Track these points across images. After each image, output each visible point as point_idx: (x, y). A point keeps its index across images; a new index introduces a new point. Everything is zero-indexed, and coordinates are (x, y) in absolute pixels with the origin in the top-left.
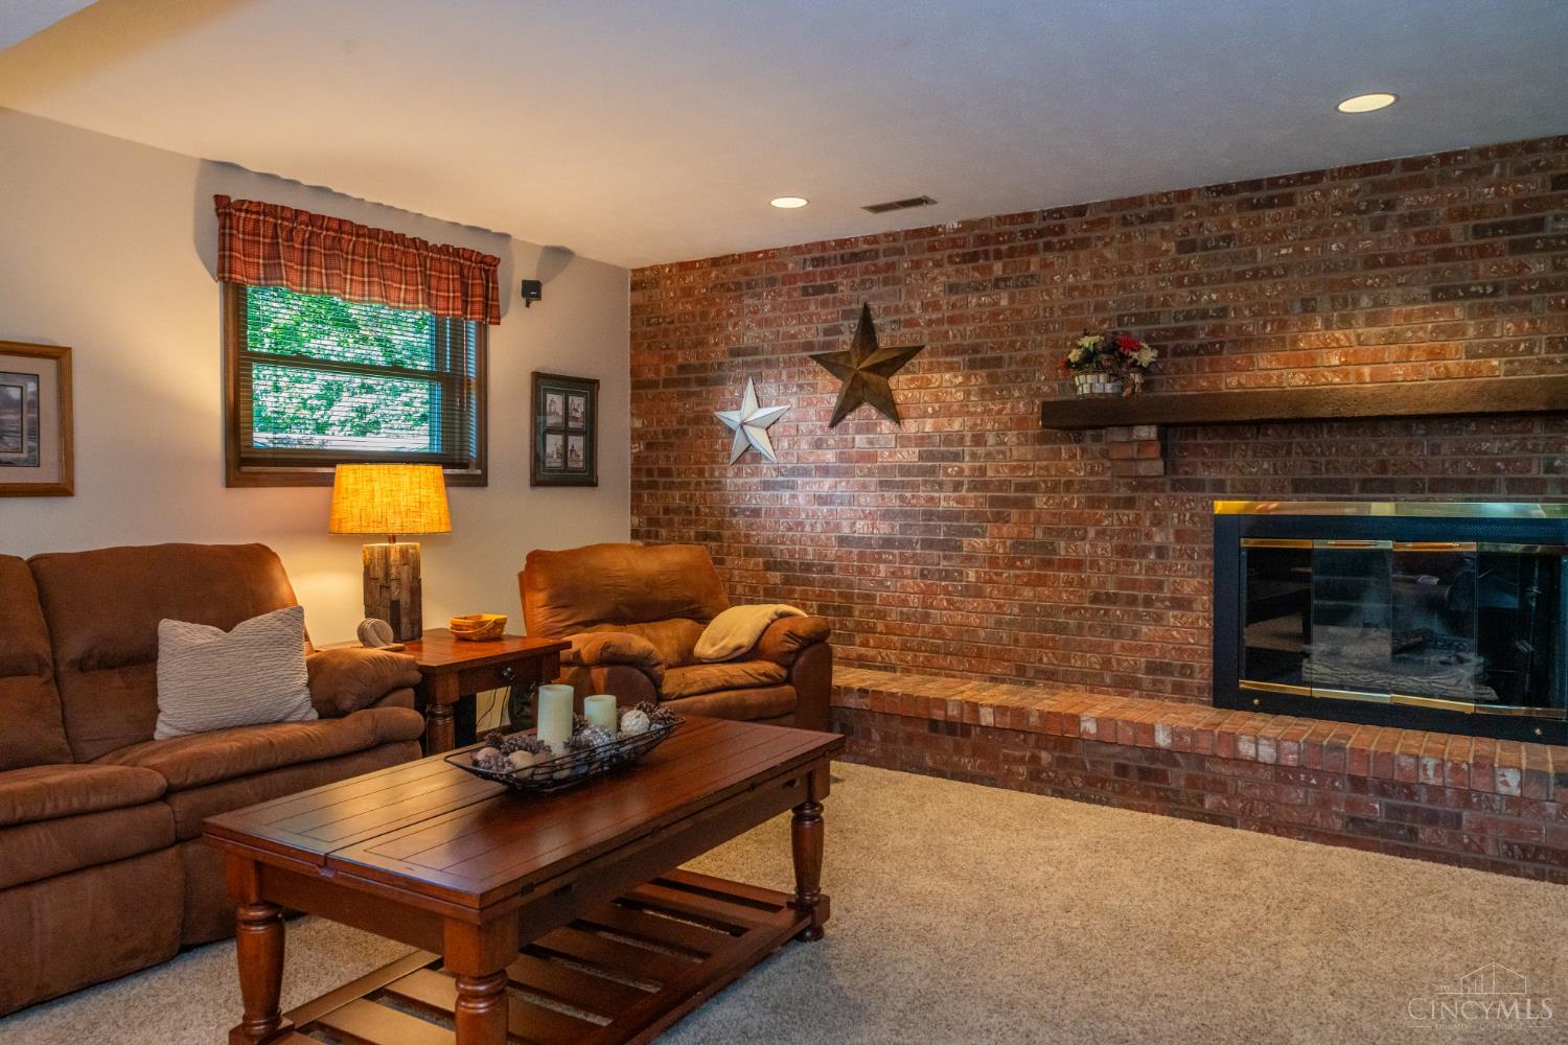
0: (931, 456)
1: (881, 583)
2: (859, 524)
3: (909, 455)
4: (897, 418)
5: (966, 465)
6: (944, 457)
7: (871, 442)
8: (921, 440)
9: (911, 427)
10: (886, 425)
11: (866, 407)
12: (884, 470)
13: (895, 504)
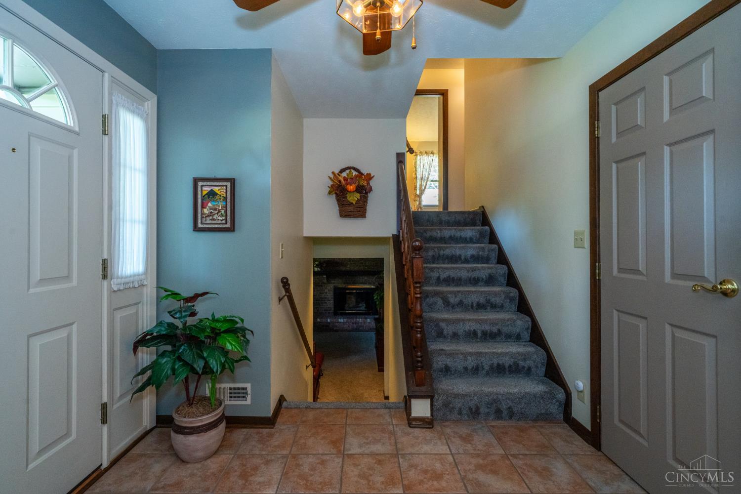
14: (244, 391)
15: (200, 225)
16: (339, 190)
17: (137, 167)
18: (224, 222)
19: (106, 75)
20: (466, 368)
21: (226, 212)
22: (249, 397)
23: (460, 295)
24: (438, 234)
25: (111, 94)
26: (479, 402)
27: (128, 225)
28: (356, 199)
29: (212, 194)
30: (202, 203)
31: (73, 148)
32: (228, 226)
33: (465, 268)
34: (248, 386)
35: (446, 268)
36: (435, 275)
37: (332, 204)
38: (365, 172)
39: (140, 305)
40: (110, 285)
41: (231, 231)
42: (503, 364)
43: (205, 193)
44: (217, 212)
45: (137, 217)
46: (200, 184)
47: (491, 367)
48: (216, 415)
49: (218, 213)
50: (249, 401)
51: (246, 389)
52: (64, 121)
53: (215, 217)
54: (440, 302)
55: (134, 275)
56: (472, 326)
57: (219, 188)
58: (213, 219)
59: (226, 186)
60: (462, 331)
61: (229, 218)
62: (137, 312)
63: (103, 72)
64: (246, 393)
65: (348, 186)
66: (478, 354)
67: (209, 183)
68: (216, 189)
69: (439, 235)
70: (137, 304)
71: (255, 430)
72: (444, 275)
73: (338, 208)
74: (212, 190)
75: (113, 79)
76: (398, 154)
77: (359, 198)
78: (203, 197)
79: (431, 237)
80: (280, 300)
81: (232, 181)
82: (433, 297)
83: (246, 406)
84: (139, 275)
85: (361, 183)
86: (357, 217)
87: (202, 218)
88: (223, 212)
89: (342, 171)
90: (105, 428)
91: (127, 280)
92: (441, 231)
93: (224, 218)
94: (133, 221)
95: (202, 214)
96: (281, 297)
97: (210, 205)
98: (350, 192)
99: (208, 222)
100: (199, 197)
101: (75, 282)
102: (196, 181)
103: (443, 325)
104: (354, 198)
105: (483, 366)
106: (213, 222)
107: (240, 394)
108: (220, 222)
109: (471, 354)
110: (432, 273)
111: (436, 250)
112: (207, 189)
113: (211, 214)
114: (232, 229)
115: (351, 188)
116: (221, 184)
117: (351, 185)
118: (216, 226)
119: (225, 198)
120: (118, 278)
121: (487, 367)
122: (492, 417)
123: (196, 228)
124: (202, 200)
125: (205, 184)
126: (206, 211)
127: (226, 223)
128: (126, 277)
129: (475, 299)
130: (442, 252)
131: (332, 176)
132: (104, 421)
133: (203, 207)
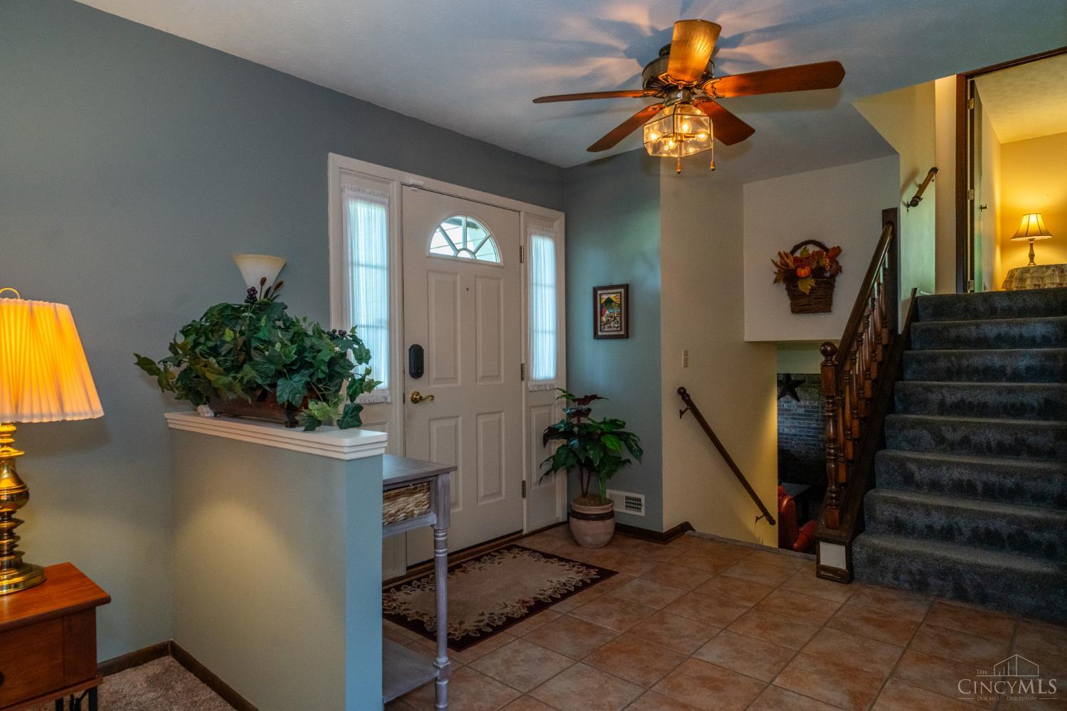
0: (808, 411)
1: (793, 447)
2: (785, 429)
3: (801, 411)
4: (798, 399)
5: (820, 414)
6: (813, 412)
7: (789, 406)
8: (805, 407)
9: (802, 403)
10: (794, 402)
11: (787, 396)
12: (793, 414)
13: (797, 424)
14: (638, 502)
15: (600, 333)
16: (787, 275)
17: (547, 282)
18: (619, 329)
19: (522, 213)
20: (930, 528)
21: (621, 319)
22: (643, 508)
23: (963, 428)
24: (973, 332)
25: (526, 227)
26: (924, 567)
27: (540, 335)
28: (810, 287)
29: (609, 301)
30: (601, 311)
31: (499, 279)
32: (622, 333)
33: (994, 387)
34: (642, 497)
35: (958, 388)
36: (935, 397)
37: (781, 297)
38: (829, 245)
39: (553, 407)
40: (527, 385)
41: (624, 338)
42: (997, 530)
43: (603, 301)
44: (612, 319)
45: (548, 329)
46: (599, 292)
47: (975, 531)
48: (603, 509)
49: (614, 320)
50: (642, 513)
51: (639, 500)
52: (495, 261)
53: (612, 325)
54: (927, 437)
55: (546, 380)
56: (966, 475)
57: (615, 295)
58: (610, 327)
59: (621, 293)
60: (946, 478)
61: (623, 324)
62: (550, 413)
63: (519, 212)
64: (641, 505)
65: (799, 269)
66: (950, 511)
67: (606, 291)
68: (612, 296)
69: (974, 334)
70: (551, 405)
71: (647, 542)
72: (951, 399)
73: (789, 301)
74: (609, 298)
75: (527, 214)
76: (885, 213)
77: (814, 285)
78: (601, 305)
79: (958, 337)
80: (682, 413)
81: (626, 287)
82: (913, 428)
83: (639, 517)
84: (550, 380)
85: (821, 264)
86: (817, 312)
87: (601, 325)
88: (618, 318)
89: (796, 248)
90: (525, 501)
91: (540, 383)
92: (978, 326)
93: (619, 325)
94: (544, 332)
95: (601, 322)
96: (683, 410)
97: (607, 312)
98: (802, 278)
99: (606, 329)
100: (599, 306)
101: (503, 381)
102: (595, 290)
103: (913, 467)
104: (806, 286)
105: (960, 530)
106: (610, 329)
107: (633, 503)
108: (616, 329)
109: (939, 508)
110: (929, 394)
111: (953, 358)
112: (605, 297)
113: (608, 322)
114: (626, 336)
115: (803, 272)
116: (616, 291)
117: (803, 268)
118: (613, 333)
119: (620, 305)
120: (533, 380)
121: (966, 531)
122: (949, 595)
123: (596, 336)
124: (601, 308)
125: (603, 292)
126: (604, 319)
127: (621, 330)
128: (539, 381)
129: (993, 437)
130: (965, 362)
131: (778, 260)
132: (524, 496)
133: (602, 315)
